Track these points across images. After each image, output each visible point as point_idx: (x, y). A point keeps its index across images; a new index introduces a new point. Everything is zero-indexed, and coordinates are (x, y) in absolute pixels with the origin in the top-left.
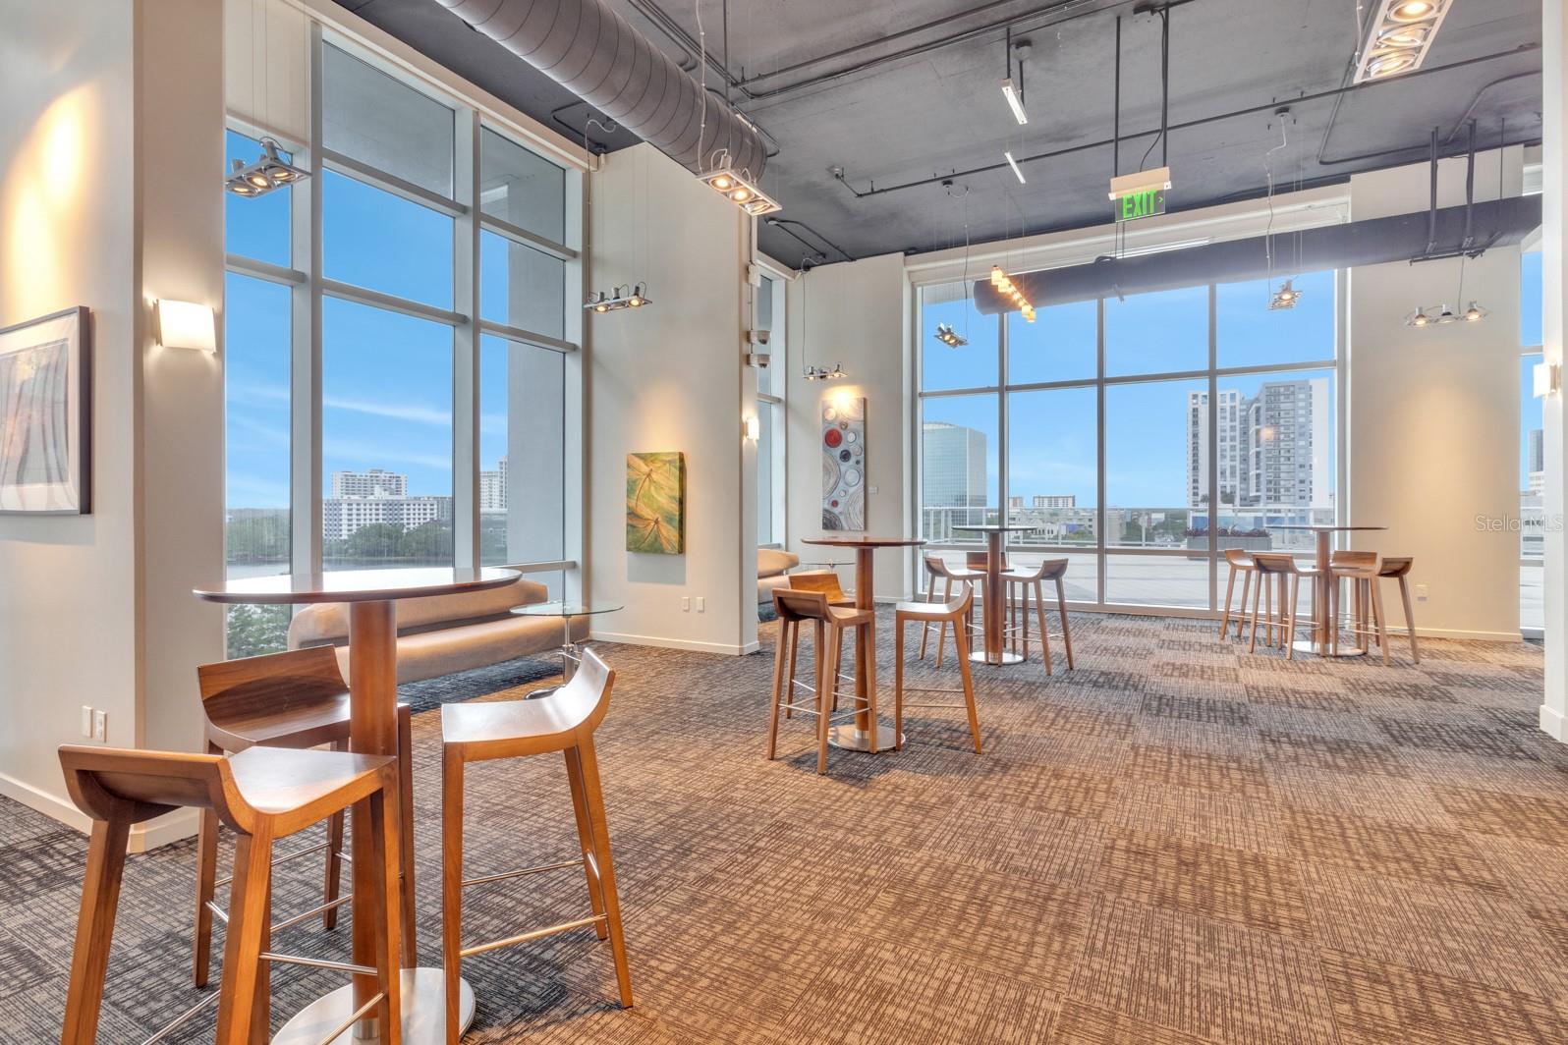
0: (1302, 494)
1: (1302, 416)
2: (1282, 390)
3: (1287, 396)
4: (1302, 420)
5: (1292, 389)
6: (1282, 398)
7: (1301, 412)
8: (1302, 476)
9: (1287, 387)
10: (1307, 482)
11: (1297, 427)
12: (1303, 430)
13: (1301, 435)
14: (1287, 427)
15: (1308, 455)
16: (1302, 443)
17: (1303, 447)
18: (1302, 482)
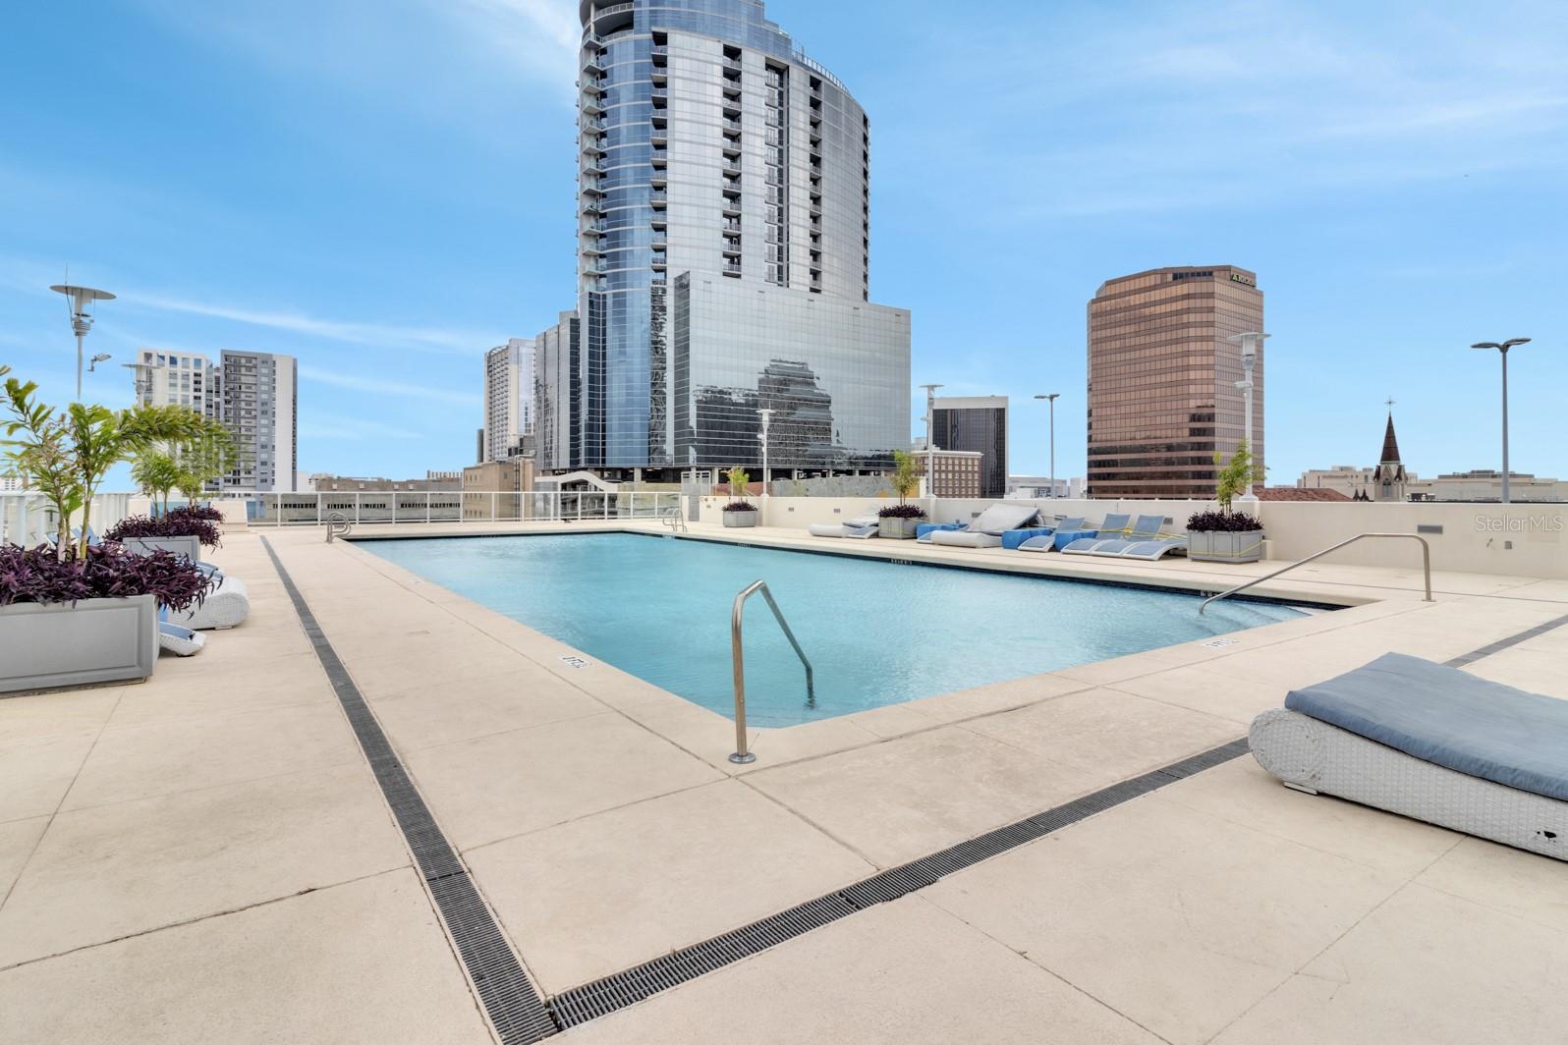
0: (264, 477)
1: (265, 392)
2: (243, 361)
3: (249, 369)
4: (264, 396)
5: (254, 361)
6: (243, 370)
7: (264, 388)
8: (264, 456)
9: (249, 359)
10: (269, 464)
11: (259, 404)
12: (265, 408)
13: (264, 413)
14: (249, 403)
15: (271, 435)
16: (264, 422)
17: (265, 426)
18: (264, 463)
